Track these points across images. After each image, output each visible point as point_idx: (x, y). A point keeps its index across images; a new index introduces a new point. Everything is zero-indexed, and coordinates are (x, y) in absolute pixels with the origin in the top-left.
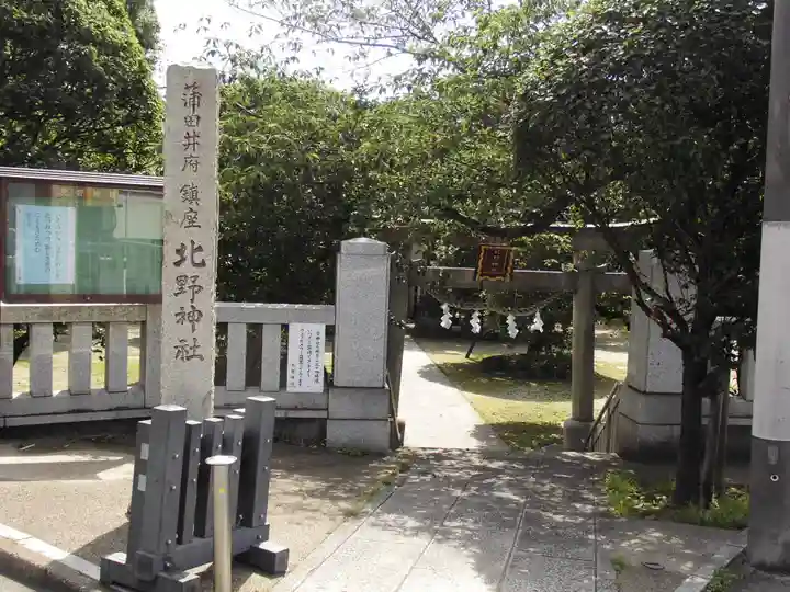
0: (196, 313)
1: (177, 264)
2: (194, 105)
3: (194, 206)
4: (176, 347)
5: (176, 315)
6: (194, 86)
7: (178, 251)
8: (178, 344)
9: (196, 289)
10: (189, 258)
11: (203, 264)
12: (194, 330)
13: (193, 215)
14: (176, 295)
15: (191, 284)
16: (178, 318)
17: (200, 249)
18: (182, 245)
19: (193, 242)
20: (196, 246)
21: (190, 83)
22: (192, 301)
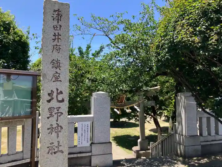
0: (59, 128)
1: (49, 101)
2: (58, 20)
3: (58, 70)
4: (48, 147)
5: (48, 129)
6: (58, 10)
7: (49, 94)
8: (50, 145)
9: (59, 114)
10: (55, 98)
11: (63, 101)
12: (58, 137)
13: (57, 75)
14: (48, 118)
15: (57, 112)
16: (50, 130)
17: (61, 93)
18: (52, 91)
19: (57, 90)
20: (59, 91)
21: (56, 9)
22: (57, 121)
